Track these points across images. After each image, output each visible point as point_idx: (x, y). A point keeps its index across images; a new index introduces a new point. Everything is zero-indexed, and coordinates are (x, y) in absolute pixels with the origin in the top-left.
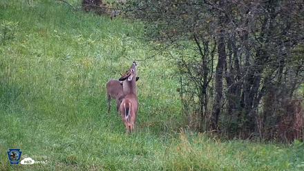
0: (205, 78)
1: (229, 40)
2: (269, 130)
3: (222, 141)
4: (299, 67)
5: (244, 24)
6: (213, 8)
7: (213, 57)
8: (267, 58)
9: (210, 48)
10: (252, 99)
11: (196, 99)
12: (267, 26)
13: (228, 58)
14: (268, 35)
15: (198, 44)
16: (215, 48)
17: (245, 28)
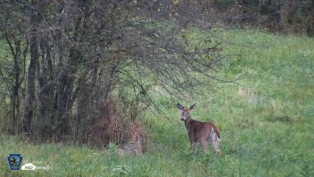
0: (17, 79)
1: (42, 40)
2: (83, 132)
3: (35, 144)
4: (114, 68)
5: (57, 22)
6: (25, 7)
7: (25, 57)
8: (81, 59)
9: (22, 48)
10: (66, 101)
11: (8, 100)
12: (81, 25)
13: (41, 58)
14: (83, 35)
15: (10, 44)
16: (27, 48)
17: (59, 28)
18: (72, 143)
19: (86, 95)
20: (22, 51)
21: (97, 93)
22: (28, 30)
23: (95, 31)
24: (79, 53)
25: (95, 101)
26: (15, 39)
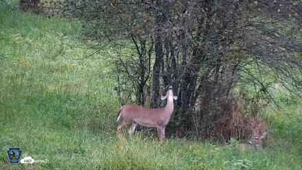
0: (143, 77)
1: (166, 40)
2: (206, 128)
4: (236, 66)
5: (181, 23)
6: (150, 8)
7: (150, 56)
8: (204, 57)
9: (148, 47)
10: (189, 98)
11: (134, 98)
12: (204, 25)
13: (165, 57)
14: (205, 35)
15: (135, 43)
16: (152, 47)
17: (182, 28)
18: (195, 138)
20: (148, 50)
21: (218, 91)
22: (153, 30)
23: (217, 31)
24: (202, 52)
25: (217, 99)
26: (140, 39)
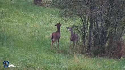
0: (84, 32)
1: (94, 17)
2: (111, 53)
3: (91, 58)
4: (123, 28)
6: (88, 3)
7: (87, 23)
8: (110, 24)
10: (104, 41)
11: (81, 40)
12: (110, 11)
14: (110, 15)
15: (81, 18)
16: (88, 20)
17: (101, 12)
19: (112, 38)
20: (87, 21)
22: (89, 13)
23: (115, 13)
25: (115, 41)
26: (83, 16)
